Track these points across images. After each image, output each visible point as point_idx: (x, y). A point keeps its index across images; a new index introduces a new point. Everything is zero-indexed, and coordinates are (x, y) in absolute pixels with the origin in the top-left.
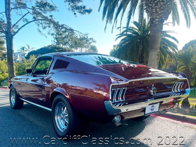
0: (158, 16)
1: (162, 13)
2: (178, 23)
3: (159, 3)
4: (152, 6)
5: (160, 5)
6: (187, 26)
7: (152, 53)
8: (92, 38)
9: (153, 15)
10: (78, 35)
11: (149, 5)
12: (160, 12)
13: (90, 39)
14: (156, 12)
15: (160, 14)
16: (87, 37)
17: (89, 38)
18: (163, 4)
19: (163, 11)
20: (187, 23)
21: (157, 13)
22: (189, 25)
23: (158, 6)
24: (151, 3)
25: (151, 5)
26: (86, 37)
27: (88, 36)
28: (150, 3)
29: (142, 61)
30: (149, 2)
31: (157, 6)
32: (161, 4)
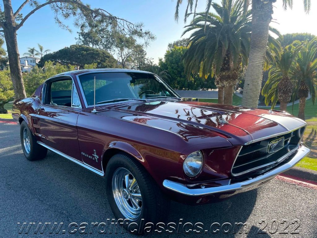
2: (291, 5)
7: (255, 54)
8: (149, 32)
10: (126, 26)
13: (145, 33)
16: (141, 30)
17: (144, 31)
20: (305, 5)
22: (307, 8)
26: (139, 30)
27: (142, 28)
29: (225, 68)
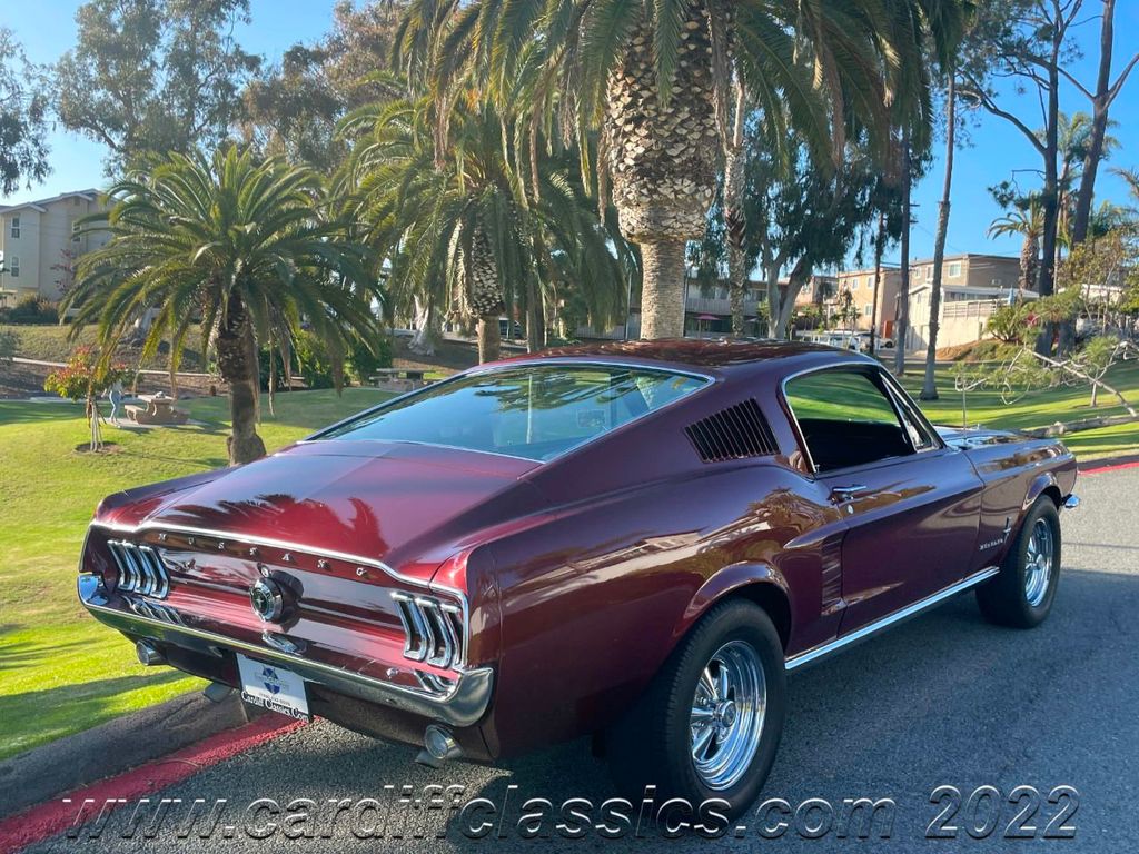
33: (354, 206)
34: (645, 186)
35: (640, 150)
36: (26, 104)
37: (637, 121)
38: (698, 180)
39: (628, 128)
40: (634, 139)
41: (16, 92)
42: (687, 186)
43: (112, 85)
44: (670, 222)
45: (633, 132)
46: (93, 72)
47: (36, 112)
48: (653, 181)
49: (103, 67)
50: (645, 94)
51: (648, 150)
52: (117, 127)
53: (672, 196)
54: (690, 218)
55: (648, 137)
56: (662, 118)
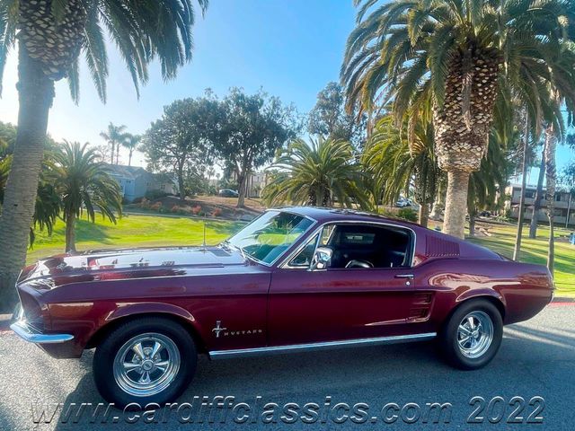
0: (56, 60)
1: (65, 57)
3: (66, 30)
4: (47, 29)
5: (69, 37)
6: (73, 97)
9: (43, 54)
11: (39, 22)
12: (63, 54)
14: (55, 50)
15: (61, 58)
18: (74, 38)
19: (68, 54)
21: (53, 53)
23: (63, 36)
24: (46, 19)
25: (44, 26)
28: (40, 18)
30: (39, 15)
31: (59, 36)
32: (71, 35)
33: (369, 157)
34: (446, 146)
35: (445, 130)
36: (296, 126)
37: (444, 118)
38: (472, 143)
39: (440, 121)
40: (443, 126)
41: (294, 122)
42: (466, 146)
43: (325, 118)
44: (459, 162)
45: (442, 123)
46: (320, 115)
47: (299, 129)
48: (450, 144)
49: (324, 113)
50: (447, 106)
51: (448, 130)
52: (326, 133)
53: (459, 150)
54: (469, 160)
55: (448, 124)
56: (455, 116)
